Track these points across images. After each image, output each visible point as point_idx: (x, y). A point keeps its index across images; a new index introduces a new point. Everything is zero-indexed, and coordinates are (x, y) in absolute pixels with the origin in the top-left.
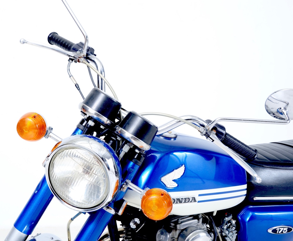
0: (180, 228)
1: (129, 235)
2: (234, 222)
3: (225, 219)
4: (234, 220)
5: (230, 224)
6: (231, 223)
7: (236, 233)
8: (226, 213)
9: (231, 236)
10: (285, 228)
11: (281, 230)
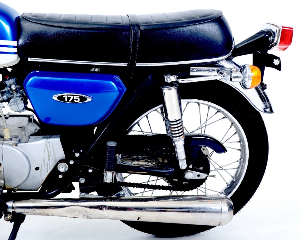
5: (9, 89)
10: (75, 97)
11: (70, 98)
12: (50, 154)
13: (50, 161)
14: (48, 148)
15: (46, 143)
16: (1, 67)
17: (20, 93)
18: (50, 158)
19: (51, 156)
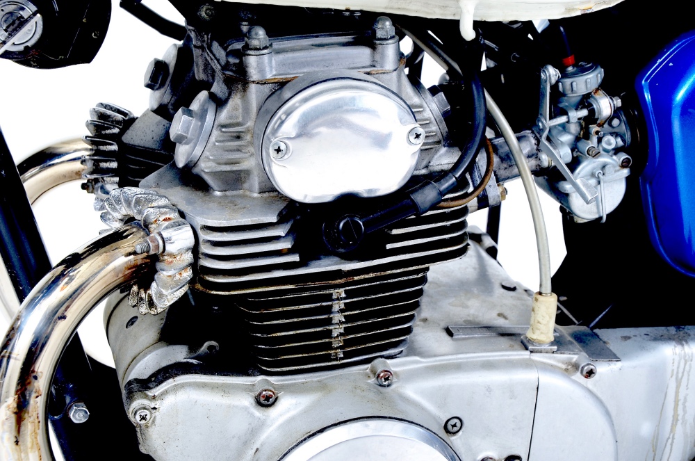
0: (261, 71)
1: (110, 156)
2: (605, 105)
3: (543, 76)
4: (611, 94)
5: (584, 113)
6: (592, 112)
7: (623, 166)
8: (571, 59)
9: (593, 175)
12: (680, 412)
13: (672, 444)
14: (678, 387)
15: (676, 364)
16: (577, 9)
17: (616, 135)
18: (679, 429)
19: (684, 423)
